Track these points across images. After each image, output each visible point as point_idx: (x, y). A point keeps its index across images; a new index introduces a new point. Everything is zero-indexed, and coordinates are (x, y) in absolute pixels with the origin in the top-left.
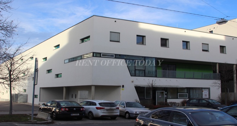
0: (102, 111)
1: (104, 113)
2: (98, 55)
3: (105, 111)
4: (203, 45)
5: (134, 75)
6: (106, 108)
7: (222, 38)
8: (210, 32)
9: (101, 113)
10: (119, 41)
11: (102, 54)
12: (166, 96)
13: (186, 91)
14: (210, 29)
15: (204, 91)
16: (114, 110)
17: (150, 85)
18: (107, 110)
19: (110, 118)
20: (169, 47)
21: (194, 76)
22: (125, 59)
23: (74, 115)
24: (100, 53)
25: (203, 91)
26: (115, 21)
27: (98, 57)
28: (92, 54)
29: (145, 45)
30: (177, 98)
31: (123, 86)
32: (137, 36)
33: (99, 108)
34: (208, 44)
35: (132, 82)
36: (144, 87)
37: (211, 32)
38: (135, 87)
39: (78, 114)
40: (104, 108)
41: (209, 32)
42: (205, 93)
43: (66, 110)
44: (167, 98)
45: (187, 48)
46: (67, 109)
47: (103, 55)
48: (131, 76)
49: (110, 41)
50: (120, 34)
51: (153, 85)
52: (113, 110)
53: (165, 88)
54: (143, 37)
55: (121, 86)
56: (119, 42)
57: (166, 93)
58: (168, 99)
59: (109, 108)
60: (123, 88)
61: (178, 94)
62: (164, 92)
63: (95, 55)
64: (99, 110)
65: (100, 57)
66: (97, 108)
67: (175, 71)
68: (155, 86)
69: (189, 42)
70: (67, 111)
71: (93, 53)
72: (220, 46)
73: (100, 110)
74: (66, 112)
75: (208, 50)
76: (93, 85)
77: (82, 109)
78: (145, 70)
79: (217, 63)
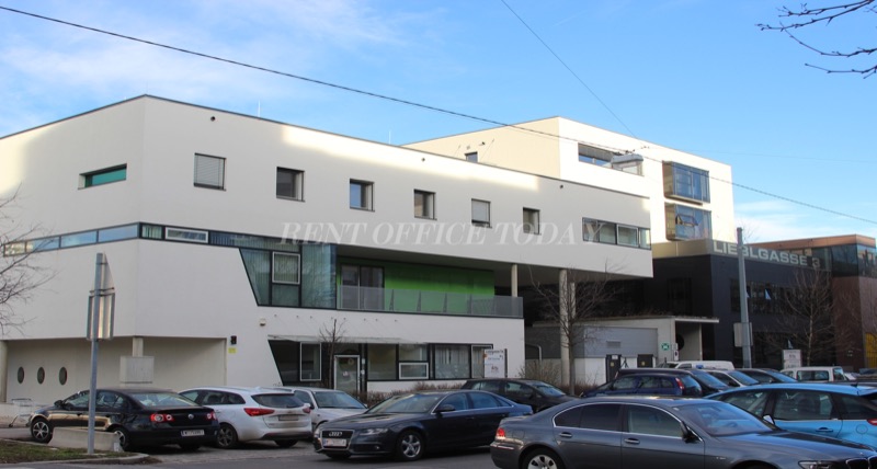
0: (266, 419)
1: (272, 425)
2: (157, 233)
3: (276, 421)
4: (475, 203)
5: (267, 302)
6: (279, 410)
7: (531, 183)
8: (467, 155)
9: (262, 427)
10: (221, 185)
11: (167, 229)
12: (363, 372)
13: (421, 355)
14: (468, 148)
15: (489, 356)
16: (300, 417)
17: (326, 335)
18: (279, 416)
19: (273, 443)
20: (375, 208)
21: (445, 307)
22: (240, 248)
23: (190, 434)
24: (163, 227)
25: (484, 356)
26: (213, 118)
27: (155, 239)
28: (136, 228)
29: (302, 200)
30: (397, 379)
31: (234, 340)
32: (279, 169)
33: (256, 410)
34: (489, 203)
35: (262, 325)
36: (298, 343)
37: (472, 156)
38: (270, 341)
39: (202, 433)
40: (272, 412)
41: (464, 157)
42: (492, 362)
43: (166, 421)
44: (367, 380)
45: (425, 214)
46: (169, 417)
47: (171, 233)
48: (258, 305)
49: (196, 185)
50: (227, 161)
51: (337, 335)
52: (295, 416)
53: (360, 345)
54: (295, 173)
55: (225, 339)
56: (220, 188)
57: (363, 361)
58: (368, 383)
59: (284, 410)
60: (234, 346)
61: (400, 364)
62: (356, 359)
63: (144, 234)
64: (257, 419)
65: (163, 239)
66: (251, 412)
67: (380, 289)
68: (343, 341)
69: (433, 194)
70: (170, 423)
71: (141, 225)
72: (525, 209)
73: (261, 417)
74: (167, 426)
75: (489, 223)
76: (137, 337)
77: (209, 416)
78: (300, 286)
79: (512, 264)
